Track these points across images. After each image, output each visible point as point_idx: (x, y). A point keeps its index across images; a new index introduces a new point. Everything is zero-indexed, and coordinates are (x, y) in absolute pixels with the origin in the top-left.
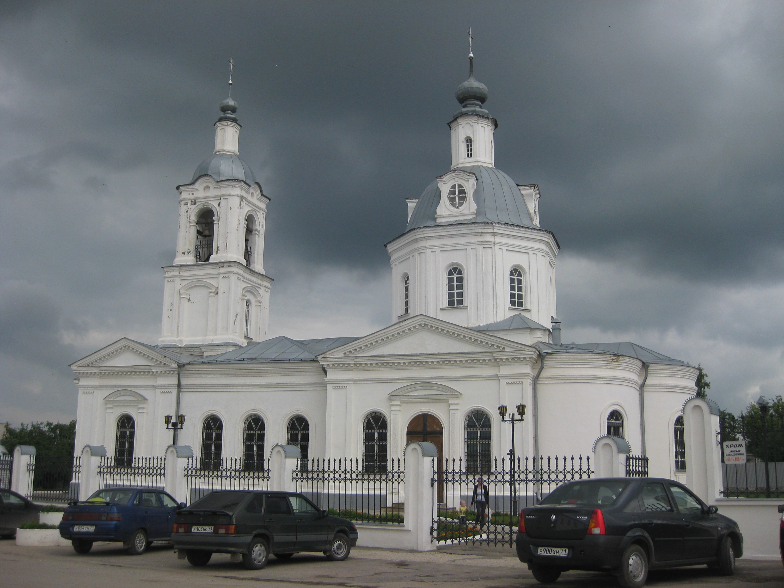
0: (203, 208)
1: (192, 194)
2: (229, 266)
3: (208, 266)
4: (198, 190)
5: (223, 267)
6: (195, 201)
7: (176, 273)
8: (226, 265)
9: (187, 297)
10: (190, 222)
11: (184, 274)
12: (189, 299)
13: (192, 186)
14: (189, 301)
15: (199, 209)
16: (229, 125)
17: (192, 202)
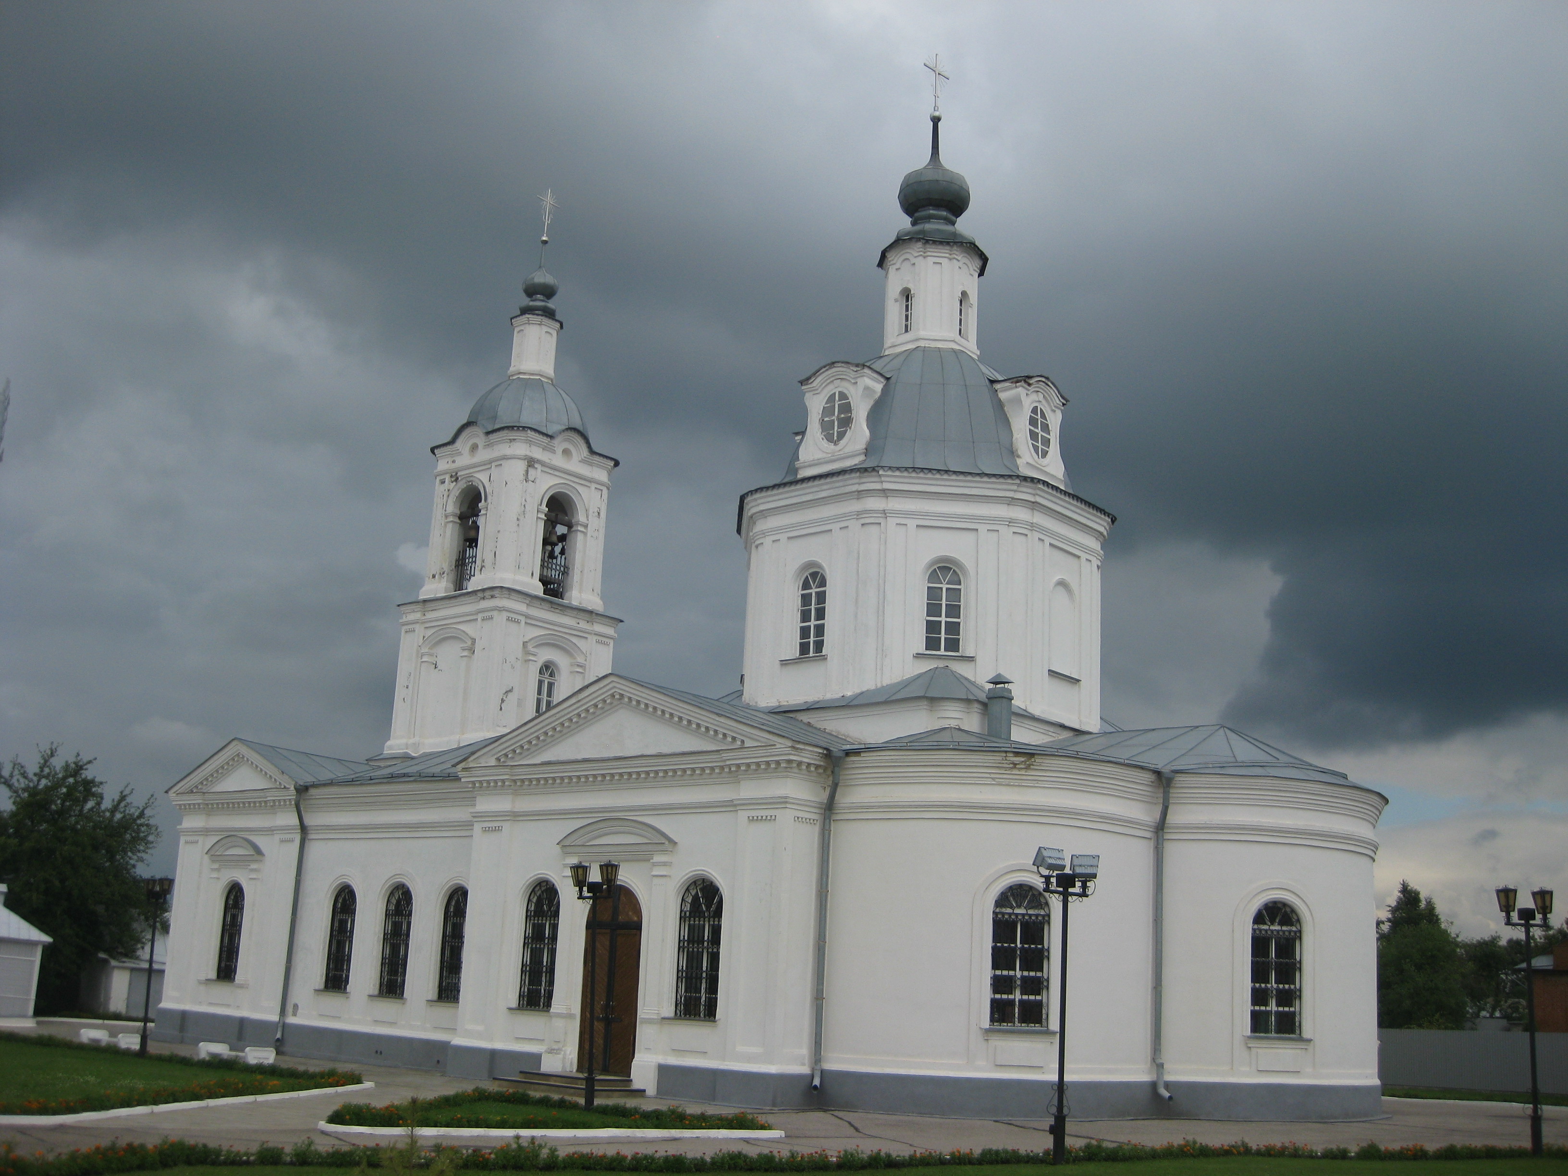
0: (467, 486)
1: (453, 462)
2: (492, 597)
3: (463, 599)
4: (460, 454)
5: (484, 598)
6: (457, 474)
7: (418, 616)
8: (487, 594)
9: (433, 660)
10: (446, 517)
11: (430, 615)
12: (436, 665)
13: (450, 447)
14: (436, 667)
15: (460, 491)
16: (531, 322)
17: (451, 476)
